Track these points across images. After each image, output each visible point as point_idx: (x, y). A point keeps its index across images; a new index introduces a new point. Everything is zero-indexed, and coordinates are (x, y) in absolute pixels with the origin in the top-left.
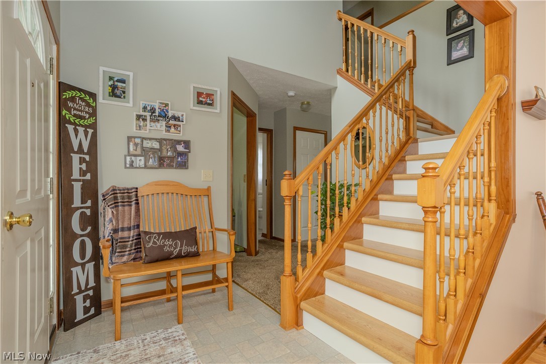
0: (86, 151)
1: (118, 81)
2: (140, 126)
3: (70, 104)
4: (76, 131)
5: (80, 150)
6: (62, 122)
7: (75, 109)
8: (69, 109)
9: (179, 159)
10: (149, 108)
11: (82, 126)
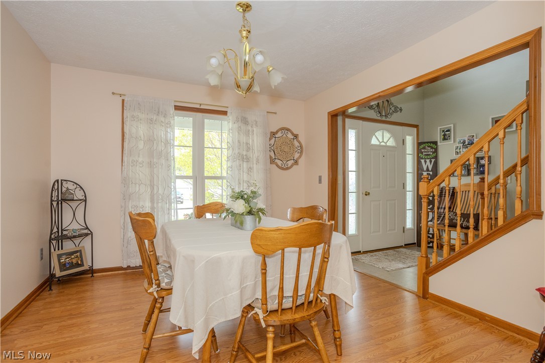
0: (430, 170)
1: (447, 131)
2: (458, 153)
3: (423, 150)
4: (425, 162)
5: (428, 170)
6: (419, 159)
7: (425, 152)
8: (422, 153)
9: (481, 169)
10: (462, 141)
11: (429, 159)
